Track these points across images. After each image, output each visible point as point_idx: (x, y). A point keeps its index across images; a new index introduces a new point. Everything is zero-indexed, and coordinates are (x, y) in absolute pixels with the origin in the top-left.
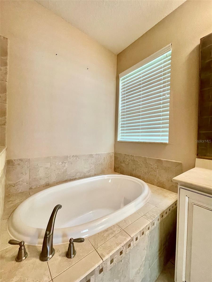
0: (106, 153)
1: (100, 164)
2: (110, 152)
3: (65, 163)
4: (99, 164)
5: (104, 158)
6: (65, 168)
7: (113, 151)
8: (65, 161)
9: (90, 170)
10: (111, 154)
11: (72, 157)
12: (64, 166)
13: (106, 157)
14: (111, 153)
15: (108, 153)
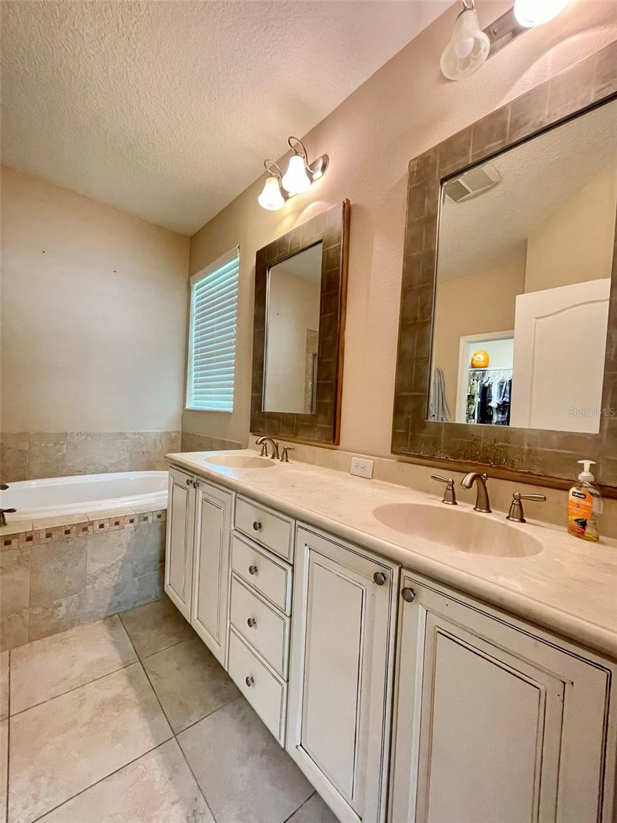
0: (159, 431)
1: (143, 452)
2: (170, 431)
3: (61, 444)
4: (141, 453)
5: (155, 440)
6: (59, 454)
7: (180, 430)
8: (61, 442)
9: (118, 462)
10: (173, 435)
11: (77, 434)
12: (59, 450)
13: (160, 441)
14: (173, 432)
15: (167, 432)
